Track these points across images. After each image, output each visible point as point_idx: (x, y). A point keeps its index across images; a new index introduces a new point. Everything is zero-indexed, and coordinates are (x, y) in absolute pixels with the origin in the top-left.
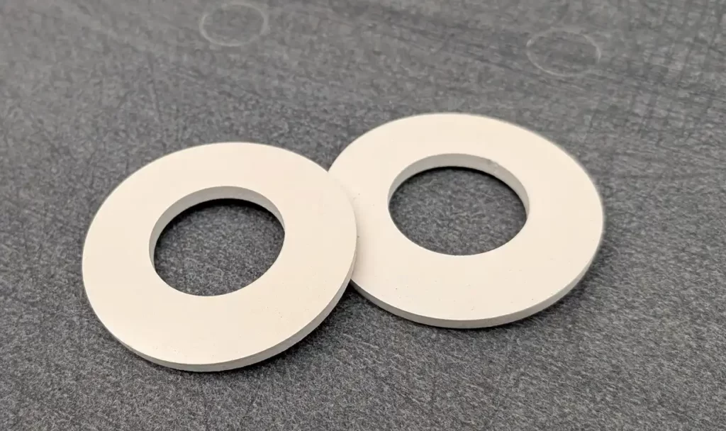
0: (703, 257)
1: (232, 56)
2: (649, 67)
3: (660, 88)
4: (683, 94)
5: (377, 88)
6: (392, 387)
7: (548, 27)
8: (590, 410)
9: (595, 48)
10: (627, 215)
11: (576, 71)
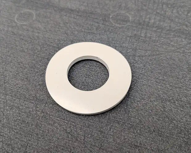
0: (164, 80)
1: (24, 27)
2: (144, 21)
3: (148, 28)
4: (154, 29)
5: (67, 34)
6: (72, 135)
7: (116, 11)
8: (133, 136)
9: (129, 17)
10: (141, 69)
11: (124, 24)
